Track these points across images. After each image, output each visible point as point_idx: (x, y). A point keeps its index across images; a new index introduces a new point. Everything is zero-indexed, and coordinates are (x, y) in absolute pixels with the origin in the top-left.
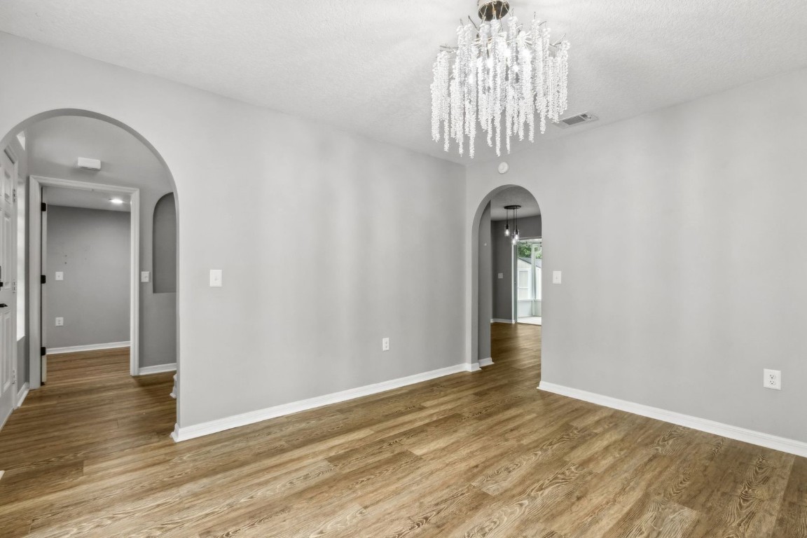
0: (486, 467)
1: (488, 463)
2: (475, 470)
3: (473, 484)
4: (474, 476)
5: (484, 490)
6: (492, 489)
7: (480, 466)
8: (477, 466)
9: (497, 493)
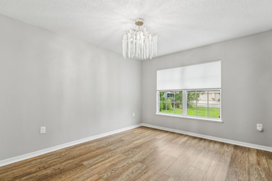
0: (141, 173)
1: (140, 175)
2: (145, 171)
3: (145, 166)
4: (145, 169)
5: (142, 164)
6: (140, 164)
7: (143, 173)
8: (145, 173)
9: (138, 163)
